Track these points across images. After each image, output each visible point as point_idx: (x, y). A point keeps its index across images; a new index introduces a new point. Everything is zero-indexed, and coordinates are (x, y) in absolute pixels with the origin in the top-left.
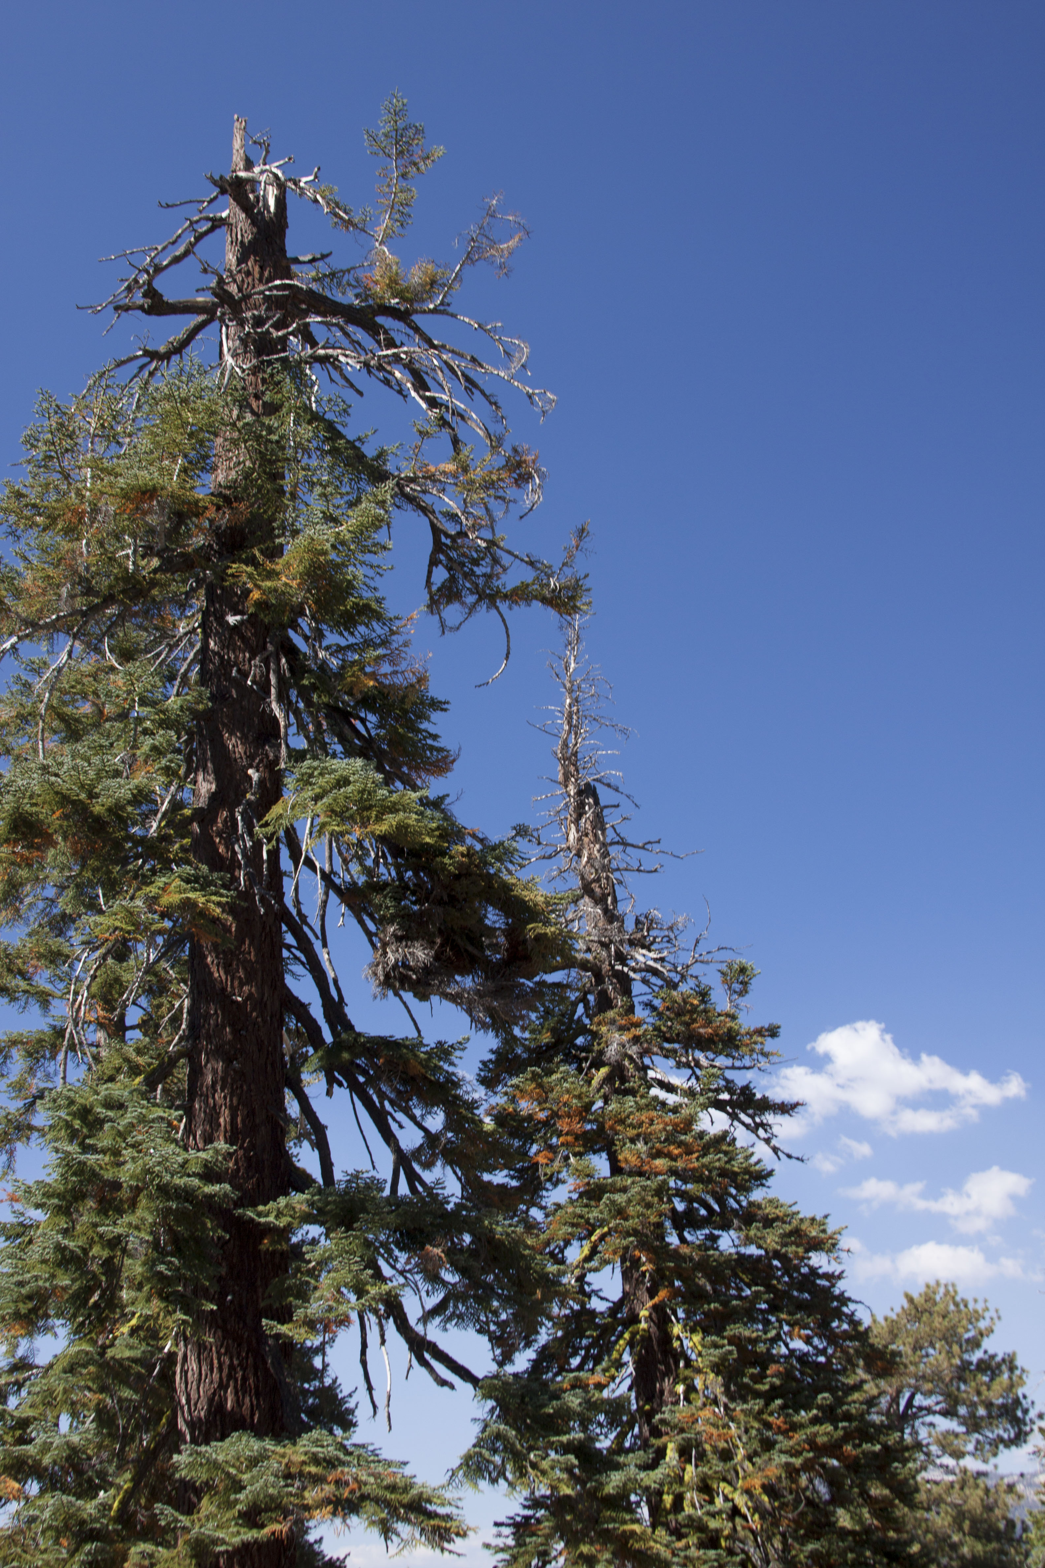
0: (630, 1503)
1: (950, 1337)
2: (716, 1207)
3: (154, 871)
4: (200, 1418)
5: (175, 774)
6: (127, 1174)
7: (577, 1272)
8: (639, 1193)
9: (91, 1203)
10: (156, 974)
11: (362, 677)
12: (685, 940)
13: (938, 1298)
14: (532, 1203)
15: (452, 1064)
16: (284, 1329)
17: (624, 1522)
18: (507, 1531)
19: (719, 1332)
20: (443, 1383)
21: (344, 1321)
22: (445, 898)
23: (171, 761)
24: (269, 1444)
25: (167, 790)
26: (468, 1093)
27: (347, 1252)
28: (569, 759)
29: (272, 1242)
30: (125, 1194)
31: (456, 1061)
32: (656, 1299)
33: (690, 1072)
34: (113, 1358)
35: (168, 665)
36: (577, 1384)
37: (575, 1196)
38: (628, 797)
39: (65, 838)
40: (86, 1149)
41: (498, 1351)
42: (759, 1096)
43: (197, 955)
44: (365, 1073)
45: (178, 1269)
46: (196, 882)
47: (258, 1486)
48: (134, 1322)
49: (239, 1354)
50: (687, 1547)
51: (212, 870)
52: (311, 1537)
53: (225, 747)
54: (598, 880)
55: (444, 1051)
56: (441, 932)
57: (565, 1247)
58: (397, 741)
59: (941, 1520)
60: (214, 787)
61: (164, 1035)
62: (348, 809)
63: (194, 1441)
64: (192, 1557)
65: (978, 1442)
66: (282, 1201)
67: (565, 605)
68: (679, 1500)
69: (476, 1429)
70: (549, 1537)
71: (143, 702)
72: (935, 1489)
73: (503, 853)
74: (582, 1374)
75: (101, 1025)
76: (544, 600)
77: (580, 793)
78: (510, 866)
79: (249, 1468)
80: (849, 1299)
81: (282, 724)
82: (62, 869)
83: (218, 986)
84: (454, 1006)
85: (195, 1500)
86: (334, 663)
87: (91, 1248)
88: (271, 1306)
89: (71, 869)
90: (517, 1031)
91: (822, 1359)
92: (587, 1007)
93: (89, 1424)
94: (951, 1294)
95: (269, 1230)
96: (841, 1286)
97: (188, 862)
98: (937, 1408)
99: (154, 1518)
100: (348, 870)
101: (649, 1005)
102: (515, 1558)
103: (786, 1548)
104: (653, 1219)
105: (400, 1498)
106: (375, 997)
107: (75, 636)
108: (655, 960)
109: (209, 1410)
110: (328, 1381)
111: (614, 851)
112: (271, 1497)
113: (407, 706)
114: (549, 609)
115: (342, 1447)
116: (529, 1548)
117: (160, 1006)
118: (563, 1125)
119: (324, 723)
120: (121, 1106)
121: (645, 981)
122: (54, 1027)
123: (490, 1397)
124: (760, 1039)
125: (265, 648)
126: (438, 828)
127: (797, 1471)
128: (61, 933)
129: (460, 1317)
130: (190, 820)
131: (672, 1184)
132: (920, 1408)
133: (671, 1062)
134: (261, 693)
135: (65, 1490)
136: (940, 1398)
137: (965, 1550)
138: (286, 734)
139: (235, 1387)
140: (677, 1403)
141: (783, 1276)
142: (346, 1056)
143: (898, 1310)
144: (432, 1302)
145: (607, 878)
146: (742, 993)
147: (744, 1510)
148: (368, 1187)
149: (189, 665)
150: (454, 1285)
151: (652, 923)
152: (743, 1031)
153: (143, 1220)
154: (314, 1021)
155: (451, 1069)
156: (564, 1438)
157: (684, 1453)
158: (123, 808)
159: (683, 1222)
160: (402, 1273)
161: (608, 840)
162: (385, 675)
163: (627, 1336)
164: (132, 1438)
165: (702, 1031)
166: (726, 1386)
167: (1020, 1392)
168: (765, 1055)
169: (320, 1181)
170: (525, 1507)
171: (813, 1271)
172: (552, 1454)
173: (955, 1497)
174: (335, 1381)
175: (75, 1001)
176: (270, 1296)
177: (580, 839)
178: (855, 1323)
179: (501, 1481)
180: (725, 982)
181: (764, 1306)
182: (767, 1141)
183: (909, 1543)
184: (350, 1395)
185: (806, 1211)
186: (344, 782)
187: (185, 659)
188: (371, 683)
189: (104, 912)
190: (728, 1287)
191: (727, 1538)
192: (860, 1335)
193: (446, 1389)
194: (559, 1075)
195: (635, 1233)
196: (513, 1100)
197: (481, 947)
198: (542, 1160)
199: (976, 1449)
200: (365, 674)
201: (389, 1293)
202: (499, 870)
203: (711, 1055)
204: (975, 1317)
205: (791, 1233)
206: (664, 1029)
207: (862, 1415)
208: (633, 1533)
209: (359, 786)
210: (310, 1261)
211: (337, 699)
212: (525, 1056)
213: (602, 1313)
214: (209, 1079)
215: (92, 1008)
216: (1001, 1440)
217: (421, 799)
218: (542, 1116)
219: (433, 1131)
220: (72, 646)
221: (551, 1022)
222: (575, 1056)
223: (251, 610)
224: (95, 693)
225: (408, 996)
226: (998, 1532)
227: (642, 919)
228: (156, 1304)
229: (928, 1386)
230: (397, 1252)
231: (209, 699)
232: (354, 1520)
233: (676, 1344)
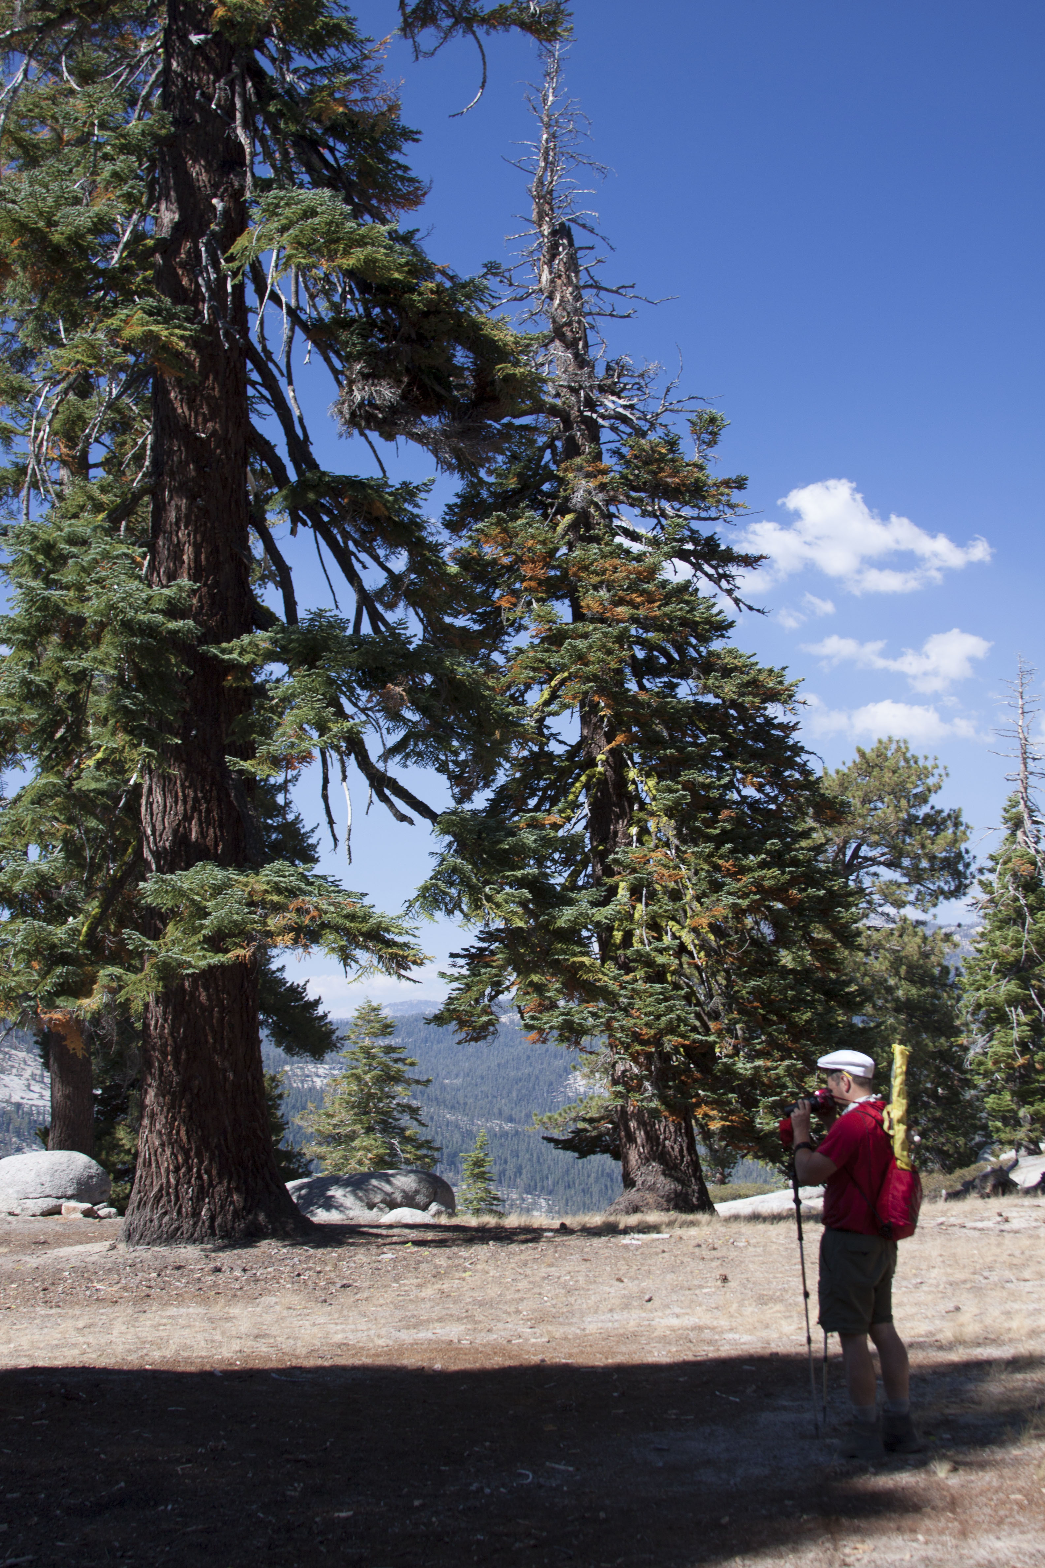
0: (580, 938)
1: (899, 791)
2: (676, 656)
3: (116, 304)
4: (164, 848)
5: (137, 201)
6: (90, 610)
7: (537, 716)
8: (600, 639)
9: (55, 638)
10: (119, 411)
11: (332, 103)
12: (655, 388)
13: (889, 754)
14: (493, 648)
15: (417, 506)
16: (247, 765)
17: (574, 955)
18: (461, 961)
19: (674, 777)
20: (402, 818)
21: (306, 758)
22: (414, 336)
23: (132, 187)
24: (232, 874)
25: (129, 217)
26: (432, 534)
27: (310, 690)
28: (544, 197)
29: (236, 679)
30: (89, 629)
31: (421, 503)
32: (613, 744)
33: (655, 521)
34: (79, 790)
35: (129, 88)
36: (534, 825)
37: (537, 641)
38: (603, 239)
39: (24, 268)
40: (50, 584)
41: (457, 790)
42: (723, 547)
43: (160, 390)
44: (329, 512)
45: (142, 703)
46: (159, 315)
47: (222, 912)
48: (100, 755)
49: (203, 786)
50: (635, 980)
51: (175, 303)
52: (273, 967)
53: (188, 175)
54: (569, 324)
55: (408, 492)
56: (408, 371)
57: (526, 691)
58: (366, 172)
59: (879, 965)
60: (177, 216)
61: (128, 473)
62: (315, 242)
63: (160, 869)
64: (159, 980)
65: (919, 892)
66: (246, 639)
67: (545, 30)
68: (628, 936)
69: (434, 862)
70: (502, 968)
71: (103, 126)
72: (876, 936)
73: (474, 291)
74: (539, 815)
75: (64, 463)
76: (523, 25)
77: (554, 233)
78: (480, 305)
79: (214, 896)
80: (802, 748)
81: (248, 150)
82: (23, 302)
83: (181, 421)
84: (419, 446)
85: (161, 926)
86: (303, 87)
87: (57, 682)
88: (234, 742)
89: (31, 302)
90: (482, 473)
91: (773, 807)
92: (554, 453)
93: (58, 854)
94: (902, 751)
95: (233, 666)
96: (795, 737)
97: (151, 295)
98: (882, 859)
99: (122, 943)
100: (314, 306)
101: (617, 453)
102: (468, 987)
103: (730, 984)
104: (614, 665)
105: (360, 926)
106: (341, 436)
107: (31, 55)
108: (625, 407)
109: (174, 842)
110: (291, 817)
111: (587, 294)
112: (235, 922)
113: (377, 135)
114: (529, 35)
115: (303, 878)
116: (484, 978)
117: (124, 443)
118: (526, 570)
119: (291, 151)
120: (84, 542)
121: (613, 429)
122: (16, 465)
123: (448, 833)
124: (726, 491)
125: (229, 70)
126: (407, 264)
127: (744, 912)
128: (22, 369)
129: (420, 754)
130: (152, 251)
131: (633, 632)
132: (866, 859)
133: (637, 511)
134: (226, 119)
135: (35, 916)
136: (886, 850)
137: (900, 993)
138: (252, 163)
139: (200, 819)
140: (630, 844)
141: (738, 724)
142: (311, 496)
143: (850, 764)
144: (393, 739)
145: (579, 322)
146: (711, 444)
147: (691, 947)
148: (331, 626)
149: (151, 88)
150: (415, 724)
151: (623, 368)
152: (710, 482)
153: (108, 655)
154: (279, 459)
155: (416, 511)
156: (519, 873)
157: (635, 891)
158: (82, 237)
159: (642, 669)
160: (363, 710)
161: (582, 283)
162: (355, 101)
163: (583, 778)
164: (100, 868)
165: (669, 480)
166: (679, 829)
167: (963, 847)
168: (731, 506)
169: (284, 619)
170: (480, 939)
171: (769, 721)
172: (507, 889)
173: (894, 944)
174: (297, 818)
175: (36, 437)
176: (234, 733)
177: (552, 281)
178: (806, 772)
179: (457, 913)
180: (694, 432)
181: (719, 754)
182: (729, 592)
183: (848, 983)
184: (312, 831)
185: (764, 663)
186: (311, 213)
187: (146, 82)
188: (341, 110)
189: (63, 345)
190: (685, 735)
191: (673, 973)
192: (810, 784)
193: (405, 823)
194: (524, 521)
195: (595, 678)
196: (477, 544)
197: (449, 387)
198: (504, 604)
199: (917, 899)
200: (335, 100)
201: (350, 730)
202: (469, 309)
203: (677, 506)
204: (925, 773)
205: (748, 684)
206: (631, 477)
207: (809, 861)
208: (582, 964)
209: (327, 217)
210: (273, 698)
211: (304, 127)
212: (490, 500)
213: (559, 756)
214: (173, 515)
215: (55, 445)
216: (942, 892)
217: (389, 233)
218: (506, 561)
219: (397, 572)
220: (28, 65)
221: (517, 467)
222: (541, 502)
223: (216, 29)
224: (54, 118)
225: (374, 436)
226: (933, 977)
227: (613, 365)
228: (122, 738)
229: (875, 838)
230: (359, 691)
231: (172, 123)
232: (315, 949)
233: (631, 788)
